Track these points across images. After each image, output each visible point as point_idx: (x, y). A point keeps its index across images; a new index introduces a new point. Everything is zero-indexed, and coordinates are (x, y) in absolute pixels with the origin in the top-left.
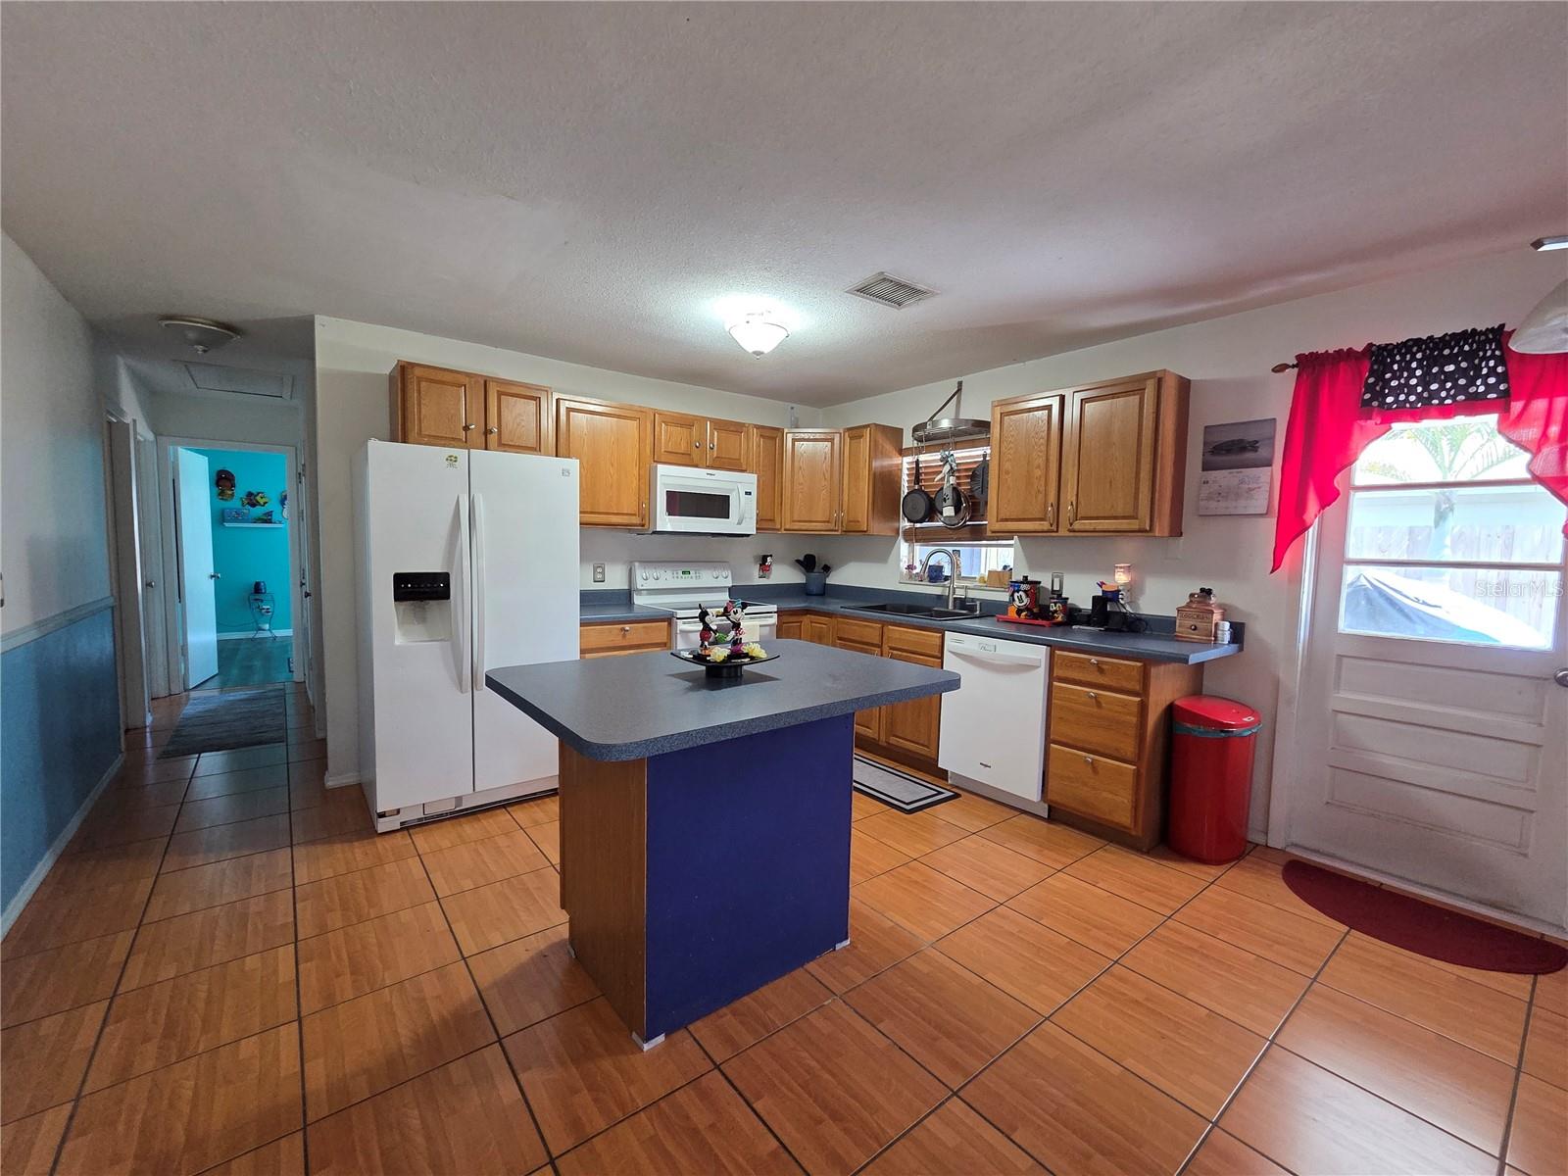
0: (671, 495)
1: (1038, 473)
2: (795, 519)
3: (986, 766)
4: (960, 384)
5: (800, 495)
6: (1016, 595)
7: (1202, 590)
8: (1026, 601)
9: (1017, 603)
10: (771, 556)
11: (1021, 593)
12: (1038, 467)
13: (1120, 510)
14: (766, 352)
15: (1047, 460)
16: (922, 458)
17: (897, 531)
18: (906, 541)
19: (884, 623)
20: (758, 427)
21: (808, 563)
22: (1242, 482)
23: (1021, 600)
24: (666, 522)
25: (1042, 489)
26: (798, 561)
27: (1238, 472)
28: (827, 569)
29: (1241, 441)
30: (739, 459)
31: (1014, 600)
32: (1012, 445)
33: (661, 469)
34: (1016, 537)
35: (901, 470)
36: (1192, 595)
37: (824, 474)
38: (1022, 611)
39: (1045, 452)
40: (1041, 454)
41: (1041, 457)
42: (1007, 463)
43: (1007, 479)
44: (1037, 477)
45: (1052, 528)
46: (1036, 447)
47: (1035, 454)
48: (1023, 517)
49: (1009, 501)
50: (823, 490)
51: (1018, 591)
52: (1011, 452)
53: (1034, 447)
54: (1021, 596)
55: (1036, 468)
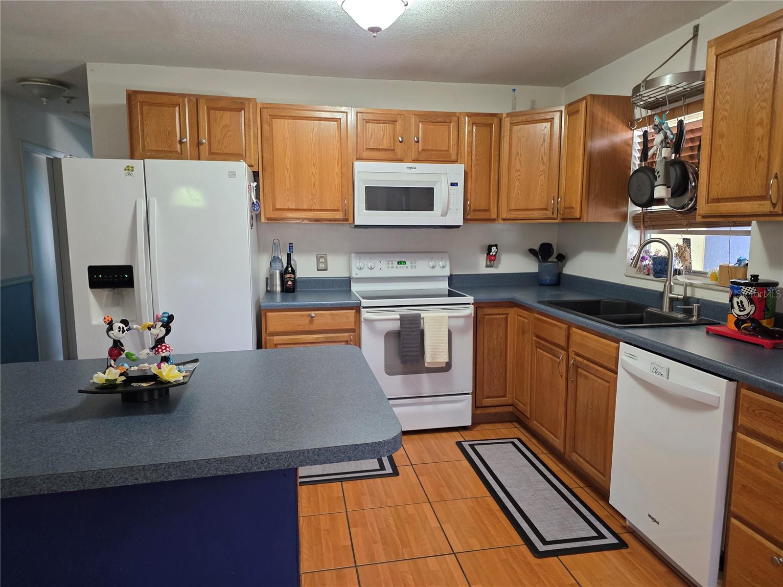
0: (369, 190)
1: (759, 132)
2: (513, 207)
3: (655, 521)
4: (696, 29)
5: (517, 183)
6: (735, 300)
8: (749, 309)
9: (736, 311)
10: (496, 246)
11: (742, 298)
12: (761, 123)
14: (384, 26)
17: (624, 217)
18: (637, 227)
19: (570, 325)
20: (470, 115)
21: (543, 252)
23: (741, 307)
24: (363, 216)
25: (764, 154)
26: (532, 251)
28: (562, 258)
30: (448, 151)
31: (732, 306)
32: (728, 97)
33: (359, 166)
34: (754, 223)
35: (631, 146)
37: (542, 159)
38: (744, 322)
39: (770, 101)
40: (764, 104)
41: (765, 108)
42: (722, 122)
43: (720, 145)
44: (758, 139)
45: (776, 210)
46: (758, 96)
47: (756, 105)
48: (739, 196)
49: (722, 174)
50: (541, 175)
51: (738, 295)
52: (727, 106)
53: (756, 95)
54: (742, 302)
55: (757, 125)
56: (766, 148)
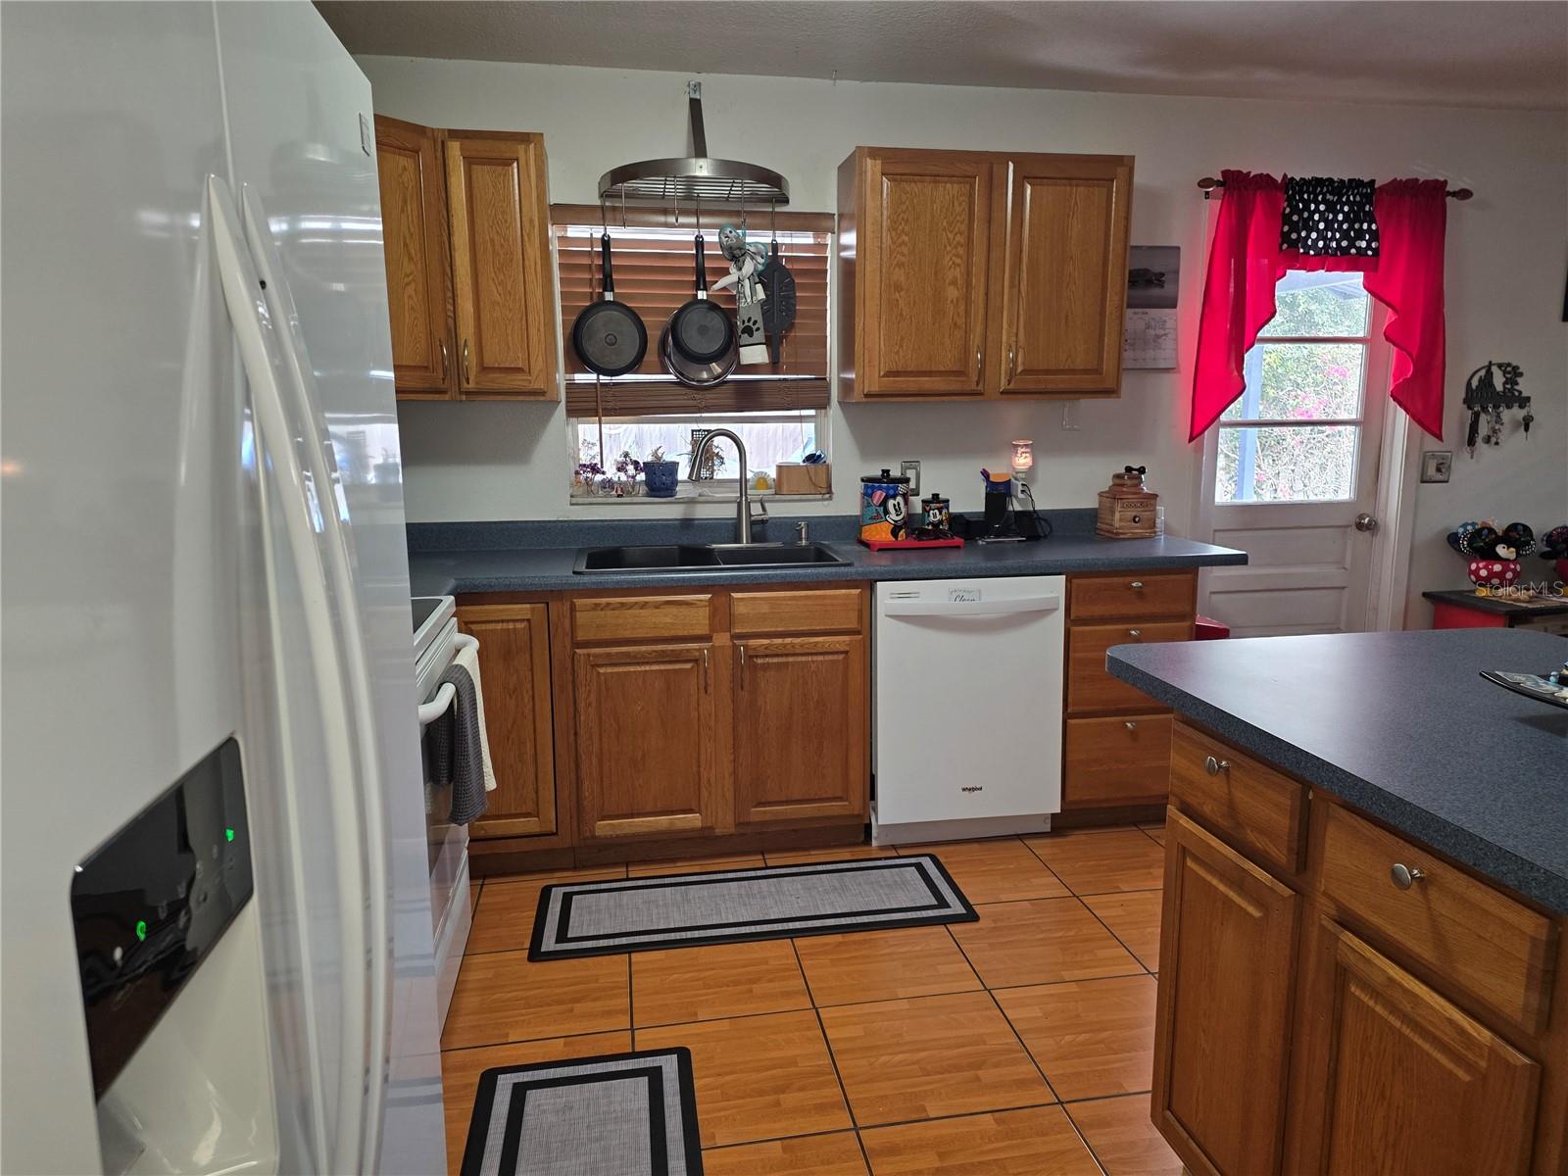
1: (952, 293)
7: (1129, 469)
8: (904, 511)
11: (899, 499)
12: (954, 283)
13: (1079, 364)
15: (969, 273)
16: (615, 233)
19: (717, 590)
22: (1148, 327)
23: (898, 510)
25: (961, 321)
27: (1143, 313)
29: (1147, 271)
31: (886, 512)
36: (1118, 476)
37: (406, 244)
38: (900, 528)
39: (965, 258)
40: (958, 261)
41: (959, 265)
42: (897, 269)
43: (897, 301)
44: (952, 301)
45: (979, 388)
46: (949, 248)
47: (947, 258)
48: (928, 369)
49: (902, 339)
50: (408, 284)
51: (894, 497)
52: (905, 250)
53: (945, 247)
54: (898, 503)
55: (950, 284)
56: (962, 313)
